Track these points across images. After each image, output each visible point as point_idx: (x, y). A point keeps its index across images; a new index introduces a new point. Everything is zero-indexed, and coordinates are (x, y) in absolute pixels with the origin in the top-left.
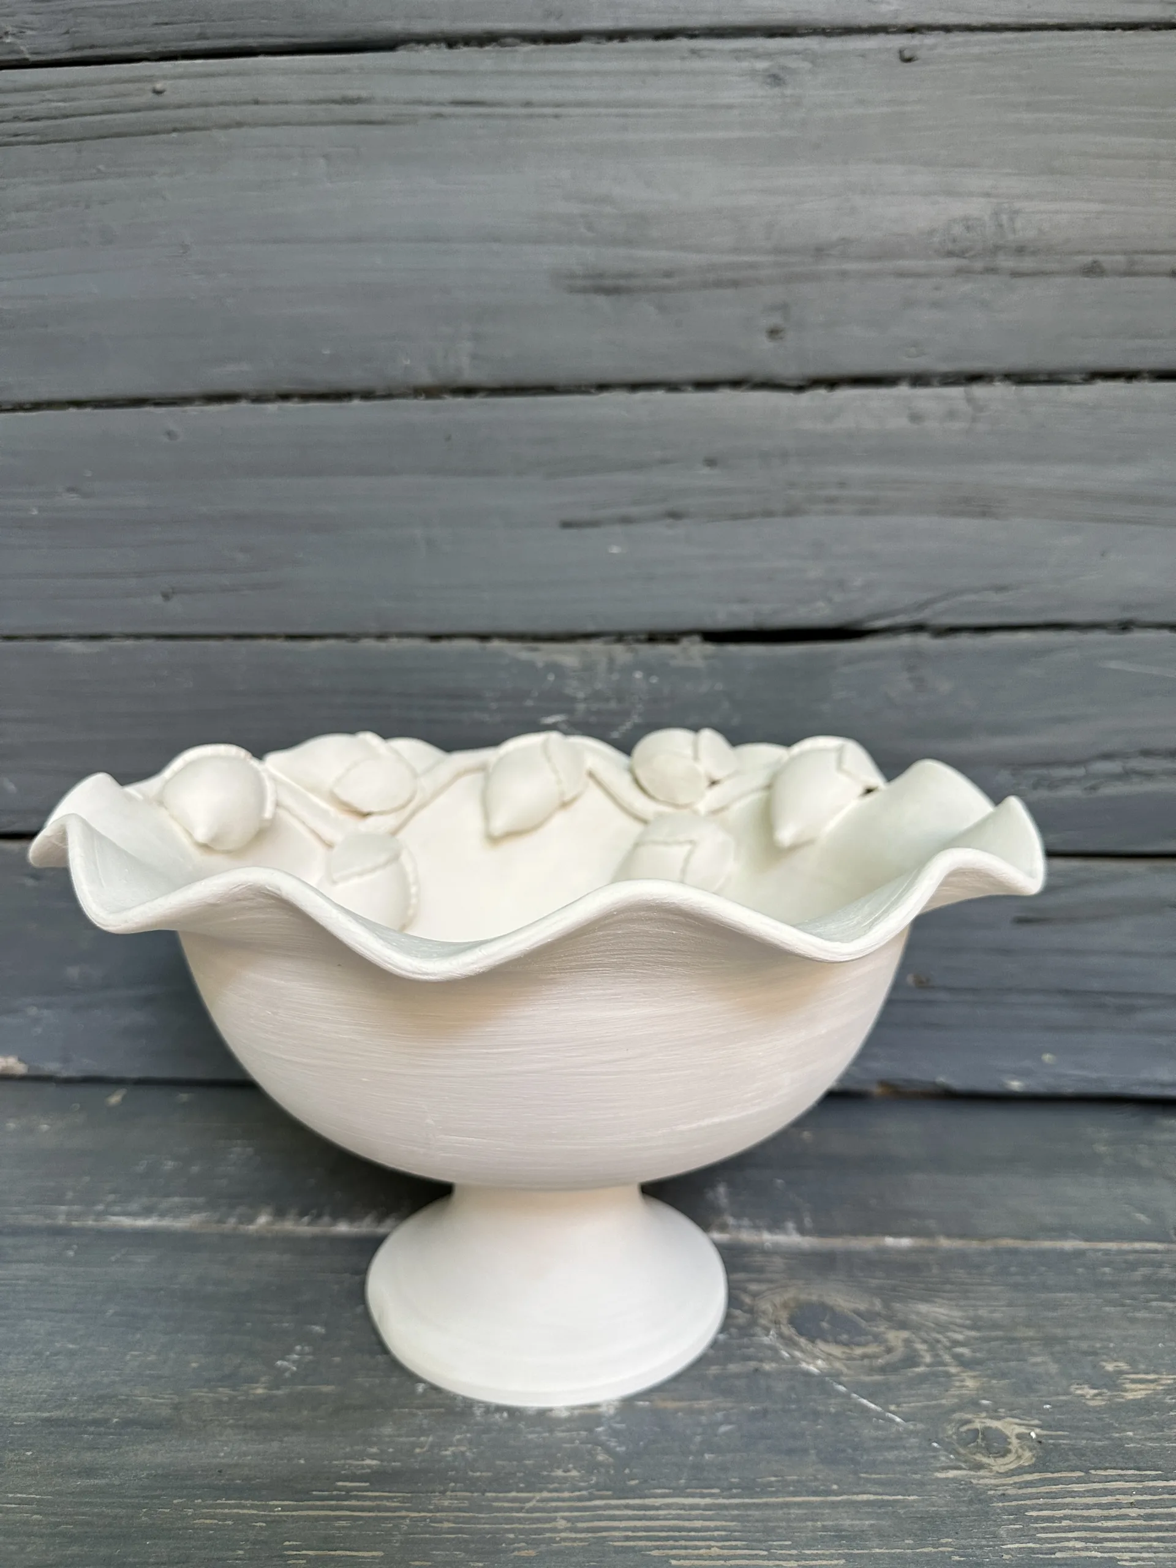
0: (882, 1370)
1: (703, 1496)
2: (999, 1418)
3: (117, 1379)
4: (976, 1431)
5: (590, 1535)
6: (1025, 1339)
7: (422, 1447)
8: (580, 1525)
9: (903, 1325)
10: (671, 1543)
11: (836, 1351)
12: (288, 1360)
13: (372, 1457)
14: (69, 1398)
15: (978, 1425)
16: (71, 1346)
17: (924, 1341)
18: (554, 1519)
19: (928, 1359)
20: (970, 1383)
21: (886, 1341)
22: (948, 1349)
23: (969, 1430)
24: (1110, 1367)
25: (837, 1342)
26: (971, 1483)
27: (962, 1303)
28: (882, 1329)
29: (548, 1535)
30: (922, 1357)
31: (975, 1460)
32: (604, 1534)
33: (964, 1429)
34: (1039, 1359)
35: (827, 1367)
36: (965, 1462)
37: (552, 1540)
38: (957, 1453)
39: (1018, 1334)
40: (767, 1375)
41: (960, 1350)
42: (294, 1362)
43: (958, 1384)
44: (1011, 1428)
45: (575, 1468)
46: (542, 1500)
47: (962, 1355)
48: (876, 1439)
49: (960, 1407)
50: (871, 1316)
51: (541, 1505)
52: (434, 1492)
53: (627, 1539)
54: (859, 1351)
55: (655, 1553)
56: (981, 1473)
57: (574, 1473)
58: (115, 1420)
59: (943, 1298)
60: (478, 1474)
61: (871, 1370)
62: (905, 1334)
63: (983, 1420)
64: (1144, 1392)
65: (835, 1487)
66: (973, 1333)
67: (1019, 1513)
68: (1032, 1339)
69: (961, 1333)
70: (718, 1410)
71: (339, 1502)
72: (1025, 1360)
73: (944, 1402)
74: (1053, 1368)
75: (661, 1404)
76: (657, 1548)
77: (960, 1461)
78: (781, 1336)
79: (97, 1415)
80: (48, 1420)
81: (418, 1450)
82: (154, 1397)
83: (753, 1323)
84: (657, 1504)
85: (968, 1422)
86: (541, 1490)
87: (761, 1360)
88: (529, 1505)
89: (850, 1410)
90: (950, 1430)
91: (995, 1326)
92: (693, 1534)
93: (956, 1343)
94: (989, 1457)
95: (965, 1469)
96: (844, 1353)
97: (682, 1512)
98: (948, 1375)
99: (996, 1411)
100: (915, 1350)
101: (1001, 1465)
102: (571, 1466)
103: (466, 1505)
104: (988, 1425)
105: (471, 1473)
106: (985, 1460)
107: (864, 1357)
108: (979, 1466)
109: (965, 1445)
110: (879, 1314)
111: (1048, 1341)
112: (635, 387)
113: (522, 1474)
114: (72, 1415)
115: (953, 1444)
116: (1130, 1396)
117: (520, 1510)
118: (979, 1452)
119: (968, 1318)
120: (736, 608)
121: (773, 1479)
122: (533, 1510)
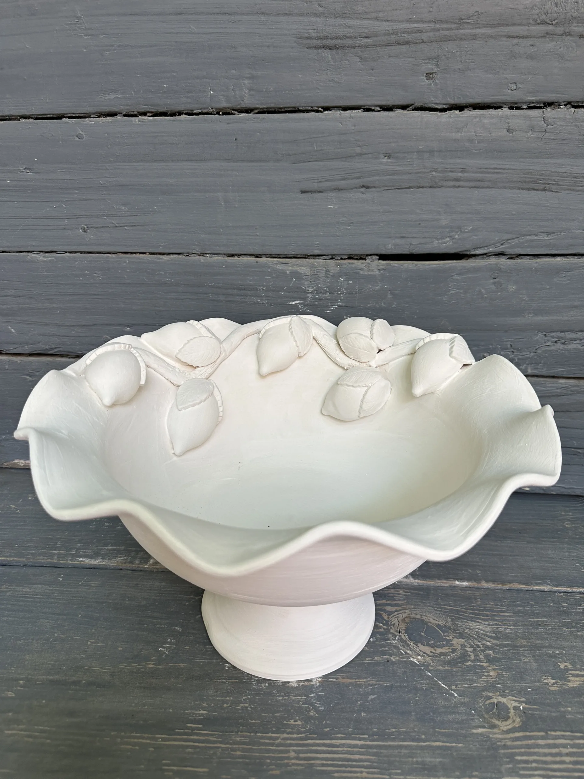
0: (449, 663)
1: (360, 739)
2: (505, 696)
3: (84, 656)
4: (494, 703)
5: (306, 762)
6: (522, 646)
7: (227, 704)
8: (301, 755)
9: (461, 635)
10: (344, 769)
11: (427, 650)
12: (164, 648)
13: (204, 708)
14: (62, 668)
15: (494, 700)
16: (62, 636)
17: (472, 646)
18: (288, 751)
19: (472, 658)
20: (492, 673)
21: (452, 645)
22: (482, 651)
23: (490, 703)
24: (562, 666)
25: (428, 645)
26: (489, 737)
27: (491, 623)
28: (451, 638)
29: (286, 761)
30: (469, 656)
31: (492, 722)
32: (312, 762)
33: (487, 702)
34: (527, 660)
35: (423, 661)
36: (488, 723)
37: (287, 765)
38: (484, 718)
39: (518, 643)
40: (394, 663)
41: (488, 652)
42: (167, 648)
43: (486, 674)
44: (510, 702)
45: (299, 719)
46: (283, 739)
47: (490, 655)
48: (444, 707)
49: (485, 689)
50: (445, 629)
51: (282, 742)
52: (232, 732)
53: (323, 765)
54: (439, 651)
55: (336, 775)
56: (495, 730)
57: (299, 722)
58: (84, 682)
59: (482, 619)
60: (253, 721)
61: (445, 663)
62: (462, 641)
63: (498, 697)
64: (578, 683)
65: (423, 737)
66: (495, 642)
67: (511, 756)
68: (524, 646)
69: (489, 641)
70: (369, 685)
71: (189, 737)
72: (520, 660)
73: (478, 685)
74: (534, 665)
75: (341, 680)
76: (338, 772)
77: (484, 722)
78: (401, 639)
79: (75, 679)
80: (51, 681)
81: (225, 705)
82: (102, 668)
83: (388, 631)
84: (338, 744)
85: (490, 698)
86: (283, 733)
87: (391, 655)
88: (277, 742)
89: (433, 688)
90: (481, 702)
91: (507, 637)
92: (354, 763)
93: (487, 647)
94: (499, 721)
95: (487, 728)
96: (431, 652)
97: (349, 749)
98: (482, 668)
99: (504, 691)
100: (467, 651)
101: (505, 725)
102: (297, 718)
103: (248, 741)
104: (500, 700)
105: (250, 721)
106: (497, 722)
107: (441, 654)
108: (493, 726)
109: (487, 713)
110: (450, 628)
111: (533, 648)
112: (345, 109)
113: (274, 722)
114: (64, 678)
115: (482, 711)
116: (571, 685)
117: (272, 745)
118: (495, 718)
119: (494, 632)
120: (398, 241)
121: (394, 730)
122: (279, 745)
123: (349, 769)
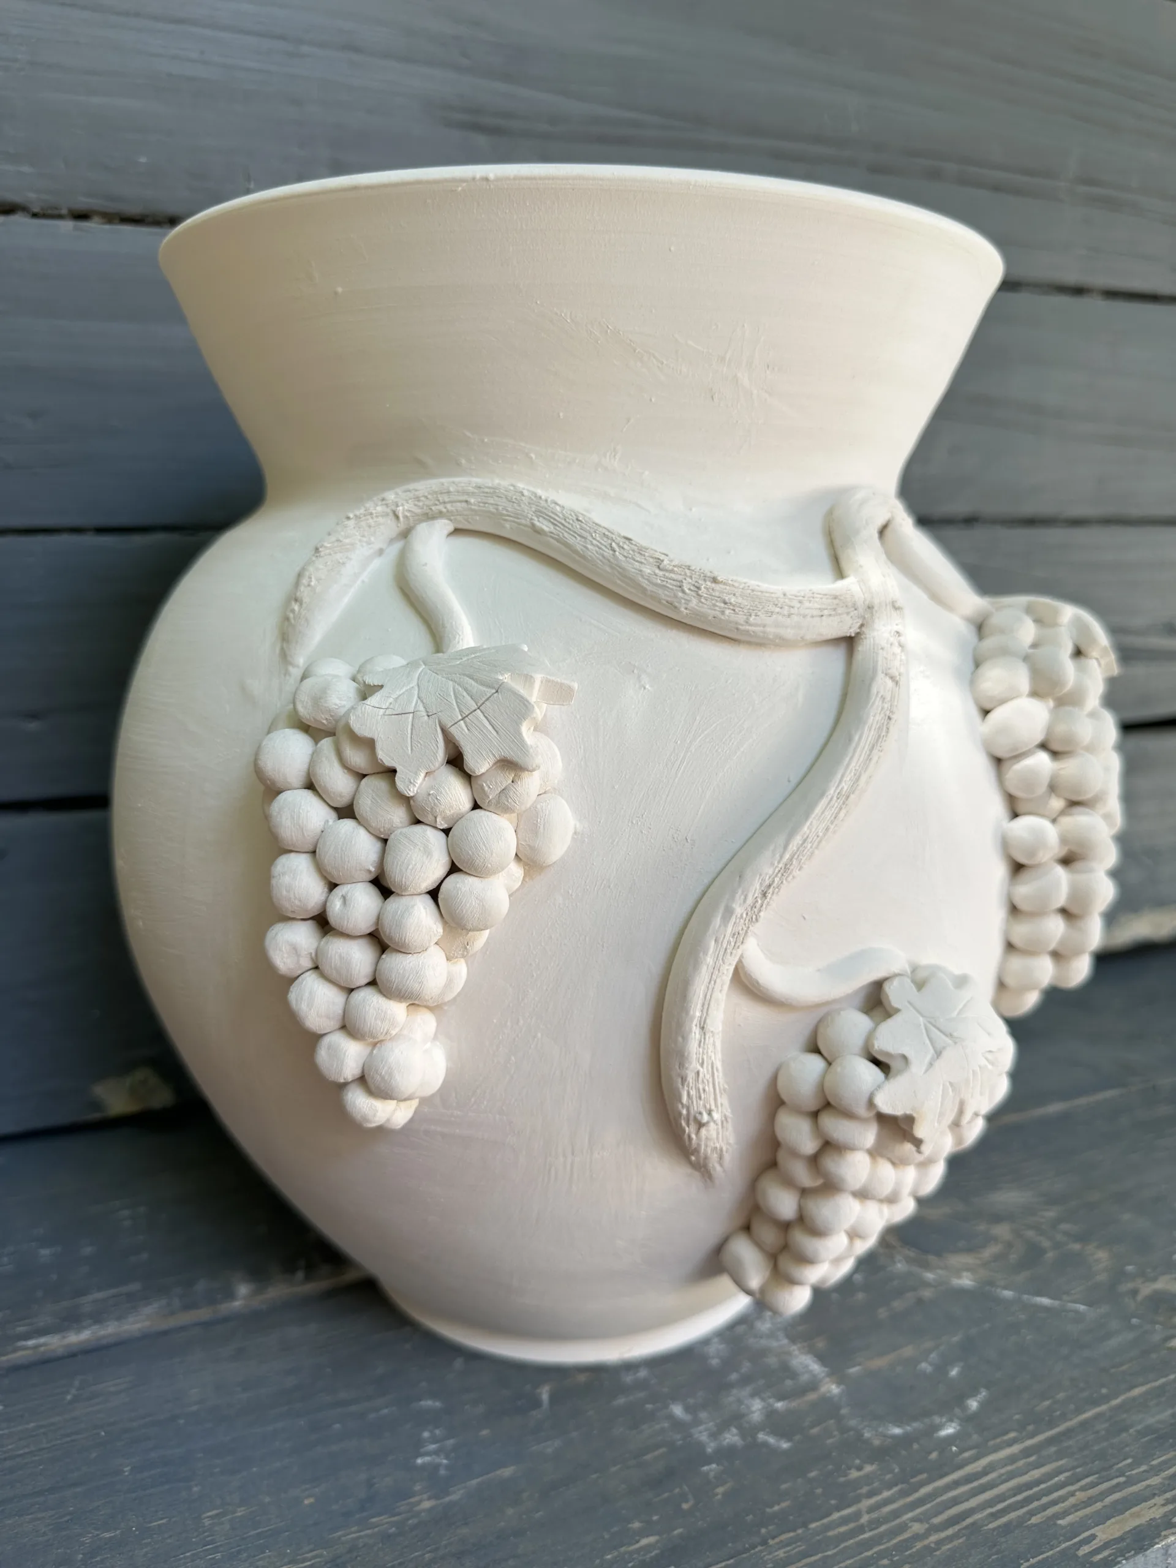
0: (1023, 1266)
1: (1010, 1443)
2: (1154, 1280)
4: (1150, 1297)
5: (957, 1528)
6: (1099, 1202)
7: (687, 1501)
8: (936, 1520)
9: (996, 1218)
10: (1036, 1504)
12: (427, 1454)
15: (1146, 1291)
17: (1028, 1228)
18: (904, 1527)
19: (1047, 1243)
20: (1101, 1255)
21: (998, 1237)
22: (1053, 1228)
23: (1144, 1298)
25: (963, 1250)
28: (983, 1227)
29: (919, 1545)
30: (1041, 1242)
32: (969, 1521)
33: (1139, 1298)
34: (1127, 1218)
35: (976, 1277)
37: (929, 1550)
38: (1159, 1323)
39: (1090, 1199)
40: (932, 1302)
41: (1063, 1227)
43: (1091, 1259)
45: (863, 1462)
46: (871, 1510)
47: (1069, 1231)
48: (1084, 1332)
49: (1116, 1280)
51: (875, 1515)
52: (754, 1547)
53: (995, 1516)
54: (986, 1254)
55: (1034, 1520)
57: (869, 1468)
60: (777, 1508)
61: (1015, 1269)
62: (1007, 1226)
63: (1146, 1286)
65: (1104, 1391)
69: (1048, 1210)
70: (929, 1352)
72: (1118, 1222)
73: (1099, 1279)
74: (1144, 1222)
75: (870, 1364)
76: (1032, 1513)
84: (980, 1469)
85: (1136, 1291)
86: (857, 1500)
87: (914, 1289)
88: (865, 1519)
89: (1036, 1313)
90: (1131, 1303)
91: (1066, 1197)
93: (1054, 1221)
96: (976, 1259)
97: (1009, 1468)
98: (1077, 1253)
99: (1145, 1274)
100: (1029, 1238)
102: (857, 1461)
103: (803, 1547)
104: (1153, 1288)
105: (768, 1510)
107: (996, 1257)
109: (1156, 1313)
111: (1118, 1198)
113: (821, 1490)
115: (1146, 1315)
117: (861, 1529)
119: (1041, 1196)
121: (1047, 1403)
122: (874, 1524)
123: (1045, 1500)
